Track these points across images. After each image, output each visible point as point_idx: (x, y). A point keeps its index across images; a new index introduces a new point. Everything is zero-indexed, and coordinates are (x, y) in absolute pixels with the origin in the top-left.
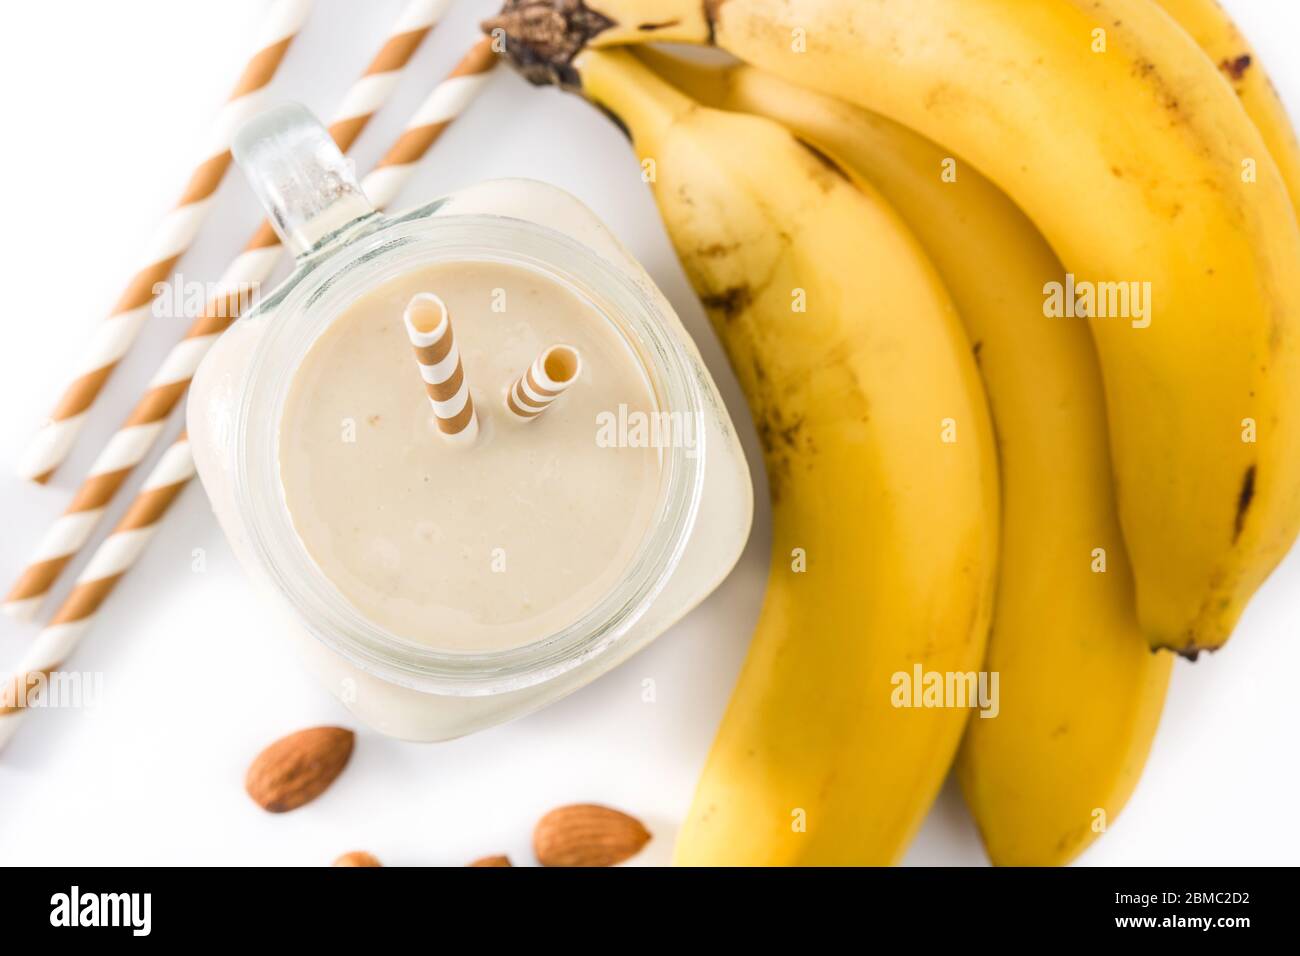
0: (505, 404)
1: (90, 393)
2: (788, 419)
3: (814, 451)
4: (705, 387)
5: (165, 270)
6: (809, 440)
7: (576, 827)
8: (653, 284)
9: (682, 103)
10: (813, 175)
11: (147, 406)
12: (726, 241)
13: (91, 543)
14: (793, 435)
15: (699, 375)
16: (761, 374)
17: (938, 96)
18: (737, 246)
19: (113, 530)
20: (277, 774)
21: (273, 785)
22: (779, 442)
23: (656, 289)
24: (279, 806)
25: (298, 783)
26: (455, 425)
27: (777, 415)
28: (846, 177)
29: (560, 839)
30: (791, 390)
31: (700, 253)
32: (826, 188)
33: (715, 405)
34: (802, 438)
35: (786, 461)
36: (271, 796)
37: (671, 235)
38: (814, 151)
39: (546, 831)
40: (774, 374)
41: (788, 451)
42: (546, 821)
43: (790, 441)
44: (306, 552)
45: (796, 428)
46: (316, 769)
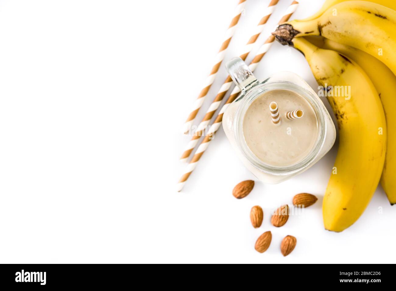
0: (286, 117)
1: (194, 115)
2: (341, 113)
3: (347, 119)
4: (325, 111)
5: (208, 88)
6: (346, 117)
7: (301, 198)
8: (314, 91)
9: (315, 48)
10: (343, 62)
11: (207, 117)
12: (326, 77)
13: (197, 146)
14: (342, 116)
15: (324, 108)
16: (335, 104)
17: (368, 45)
18: (329, 78)
19: (201, 143)
20: (239, 191)
21: (238, 193)
22: (340, 117)
23: (314, 92)
24: (240, 198)
25: (243, 193)
26: (277, 123)
27: (339, 112)
28: (350, 62)
29: (298, 201)
30: (342, 107)
31: (321, 79)
32: (346, 65)
33: (327, 114)
34: (344, 116)
35: (341, 121)
36: (238, 195)
37: (314, 75)
38: (343, 57)
39: (295, 199)
40: (338, 104)
41: (342, 119)
42: (295, 197)
43: (342, 117)
44: (249, 149)
45: (343, 115)
46: (247, 189)
